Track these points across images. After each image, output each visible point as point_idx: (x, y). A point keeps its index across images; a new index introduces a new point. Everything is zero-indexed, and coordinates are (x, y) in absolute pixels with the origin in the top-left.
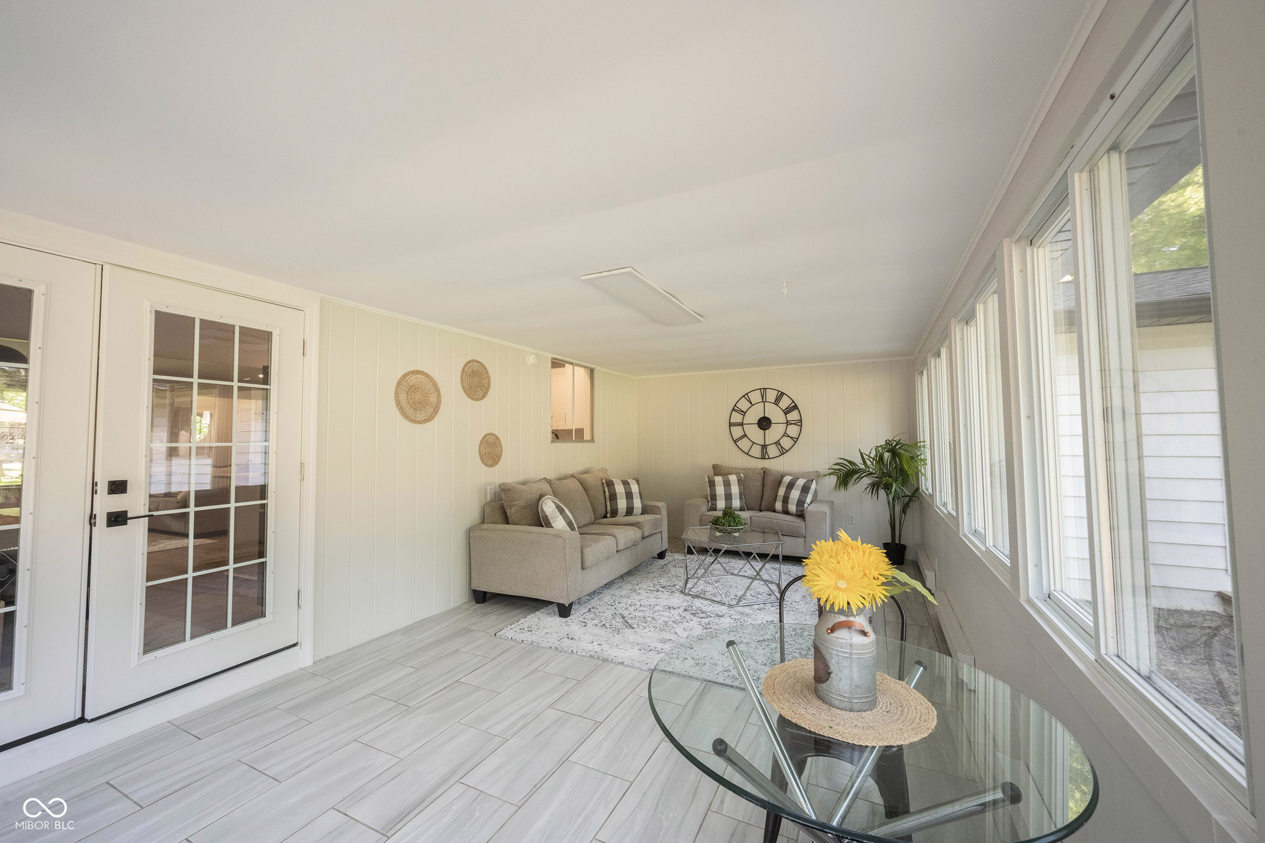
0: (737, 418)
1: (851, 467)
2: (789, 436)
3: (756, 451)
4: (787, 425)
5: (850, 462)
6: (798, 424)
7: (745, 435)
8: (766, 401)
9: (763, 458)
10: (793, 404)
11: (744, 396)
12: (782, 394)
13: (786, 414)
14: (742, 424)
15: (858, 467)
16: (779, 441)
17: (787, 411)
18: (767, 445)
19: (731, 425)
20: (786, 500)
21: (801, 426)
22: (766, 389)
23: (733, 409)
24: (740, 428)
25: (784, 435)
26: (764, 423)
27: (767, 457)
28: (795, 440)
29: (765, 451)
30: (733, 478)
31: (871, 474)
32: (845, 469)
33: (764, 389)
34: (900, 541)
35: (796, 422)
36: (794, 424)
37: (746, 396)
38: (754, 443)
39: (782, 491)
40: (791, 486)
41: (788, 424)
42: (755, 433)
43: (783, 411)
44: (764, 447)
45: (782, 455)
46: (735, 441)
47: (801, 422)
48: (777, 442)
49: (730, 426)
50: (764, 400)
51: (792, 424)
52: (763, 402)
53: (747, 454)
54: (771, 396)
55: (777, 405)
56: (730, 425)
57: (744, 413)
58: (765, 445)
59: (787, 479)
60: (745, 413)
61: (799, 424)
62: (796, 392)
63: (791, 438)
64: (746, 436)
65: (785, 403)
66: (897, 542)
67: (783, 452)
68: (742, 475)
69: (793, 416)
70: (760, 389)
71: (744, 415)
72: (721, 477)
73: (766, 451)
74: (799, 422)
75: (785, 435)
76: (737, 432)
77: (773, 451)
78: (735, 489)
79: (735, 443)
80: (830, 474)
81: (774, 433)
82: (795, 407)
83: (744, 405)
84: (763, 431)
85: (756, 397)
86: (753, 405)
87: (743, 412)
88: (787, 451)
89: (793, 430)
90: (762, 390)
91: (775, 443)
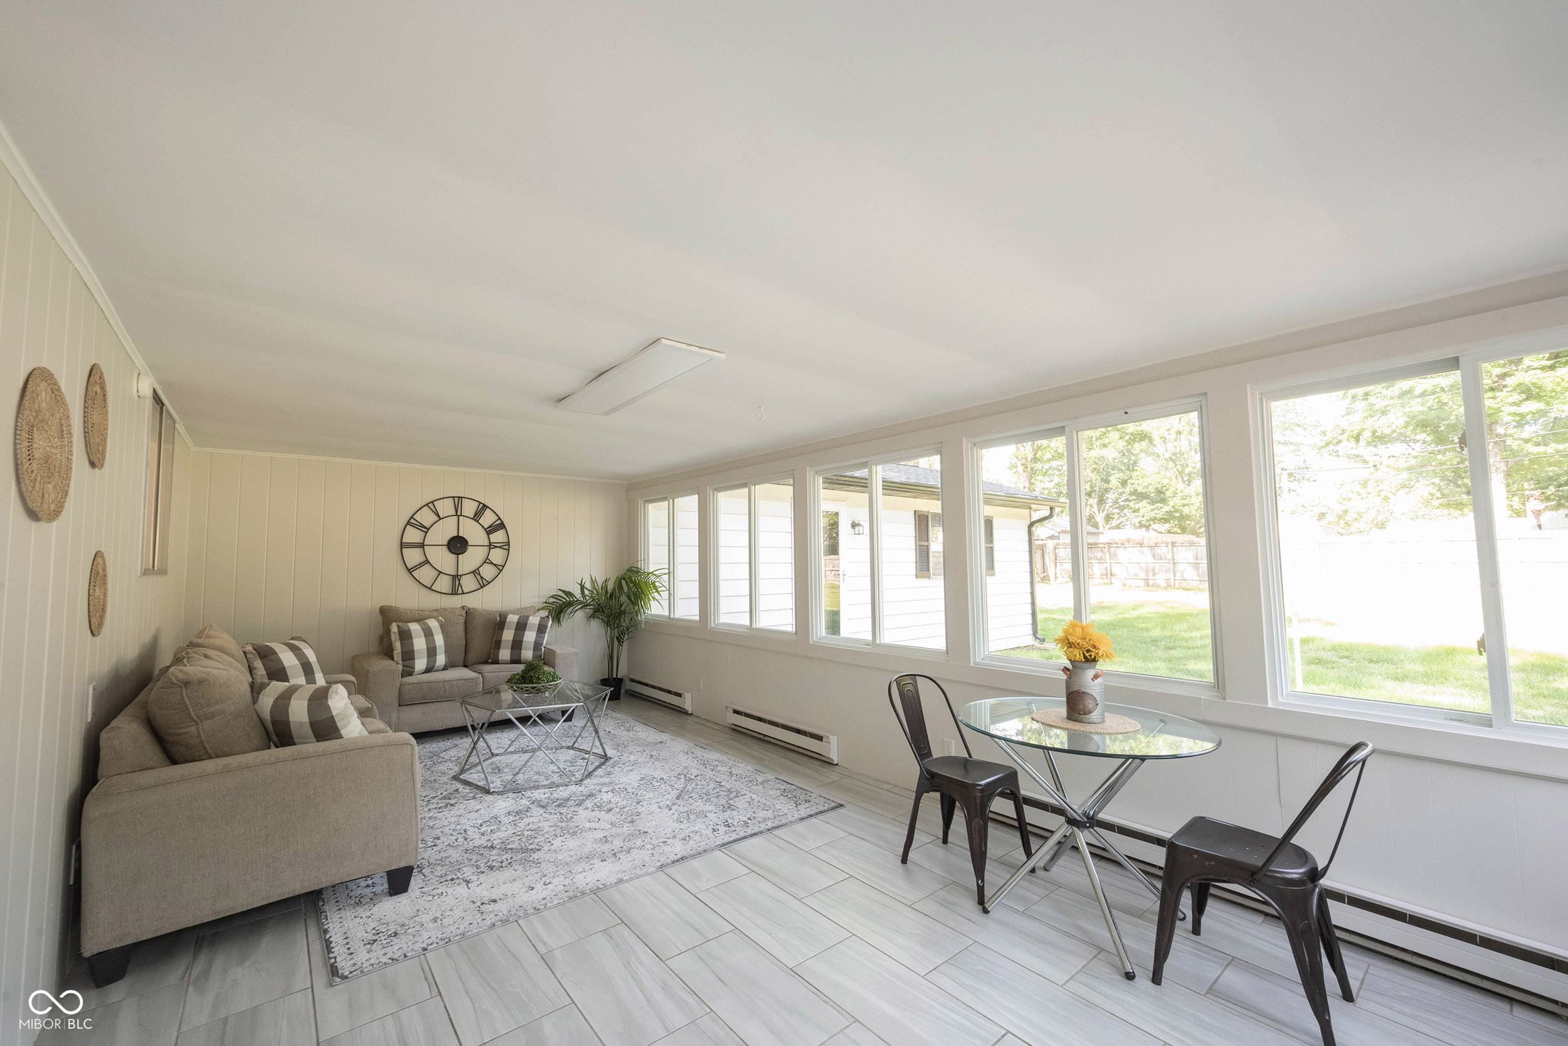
0: (413, 536)
1: (568, 599)
2: (492, 563)
3: (444, 584)
4: (490, 549)
5: (568, 594)
6: (504, 547)
7: (427, 562)
8: (461, 515)
9: (454, 593)
10: (499, 522)
11: (427, 505)
12: (485, 507)
13: (488, 533)
14: (422, 545)
15: (576, 598)
16: (478, 569)
17: (490, 530)
18: (461, 576)
19: (403, 545)
20: (517, 645)
21: (509, 550)
22: (462, 498)
23: (408, 523)
24: (418, 551)
25: (485, 562)
26: (458, 545)
27: (460, 591)
28: (500, 568)
29: (457, 583)
30: (433, 624)
31: (589, 605)
32: (560, 602)
33: (459, 497)
34: (617, 675)
35: (502, 544)
36: (500, 547)
37: (430, 505)
38: (440, 572)
39: (508, 635)
40: (521, 626)
41: (492, 547)
42: (443, 559)
43: (485, 529)
44: (456, 578)
45: (482, 588)
46: (410, 571)
47: (509, 545)
48: (475, 571)
49: (401, 548)
50: (459, 513)
51: (496, 547)
52: (456, 515)
53: (430, 589)
54: (469, 508)
55: (478, 522)
56: (401, 545)
57: (425, 530)
58: (457, 575)
59: (513, 619)
60: (428, 529)
61: (507, 547)
62: (502, 505)
63: (495, 565)
64: (429, 562)
65: (488, 519)
66: (614, 676)
67: (483, 584)
68: (440, 618)
69: (498, 537)
70: (454, 497)
71: (426, 533)
72: (415, 623)
73: (459, 584)
74: (506, 546)
75: (487, 561)
76: (413, 556)
77: (468, 583)
78: (439, 640)
79: (411, 573)
80: (543, 609)
81: (471, 559)
82: (502, 526)
83: (426, 517)
84: (455, 556)
85: (446, 508)
86: (440, 519)
87: (424, 527)
88: (489, 583)
89: (497, 556)
90: (456, 499)
91: (473, 572)
